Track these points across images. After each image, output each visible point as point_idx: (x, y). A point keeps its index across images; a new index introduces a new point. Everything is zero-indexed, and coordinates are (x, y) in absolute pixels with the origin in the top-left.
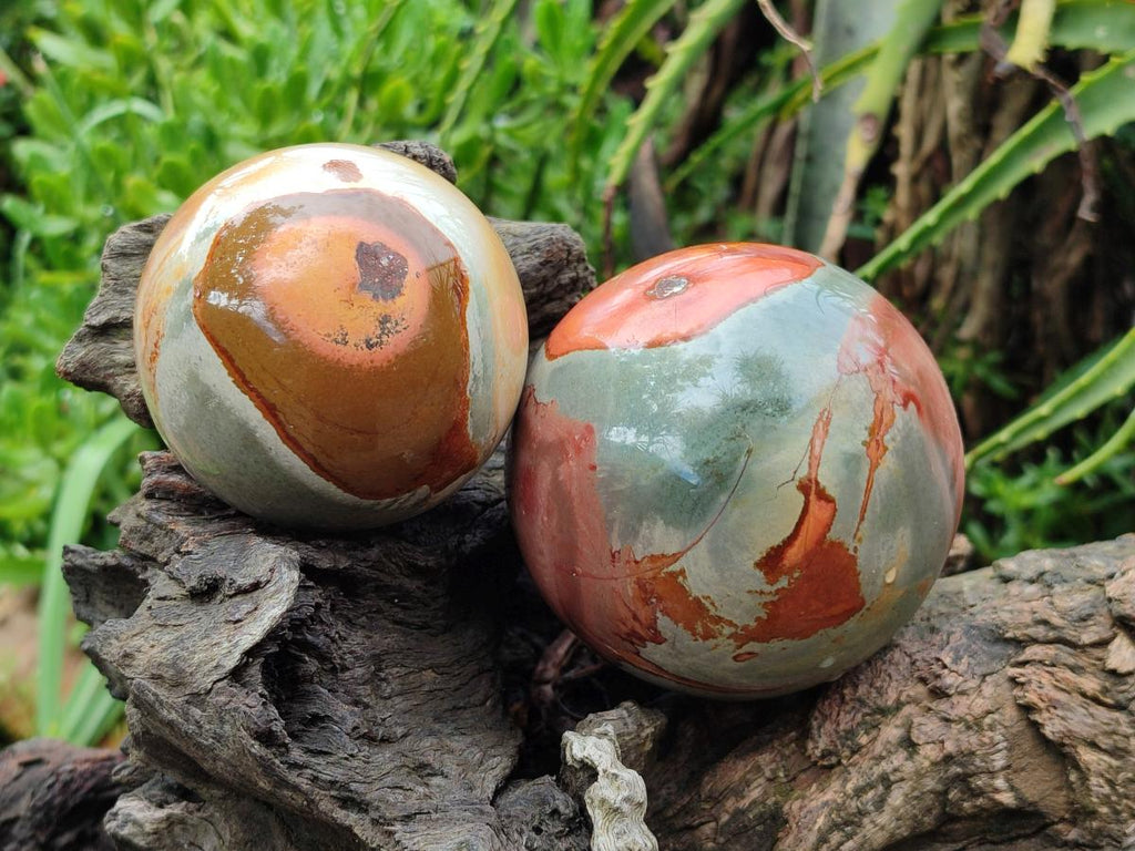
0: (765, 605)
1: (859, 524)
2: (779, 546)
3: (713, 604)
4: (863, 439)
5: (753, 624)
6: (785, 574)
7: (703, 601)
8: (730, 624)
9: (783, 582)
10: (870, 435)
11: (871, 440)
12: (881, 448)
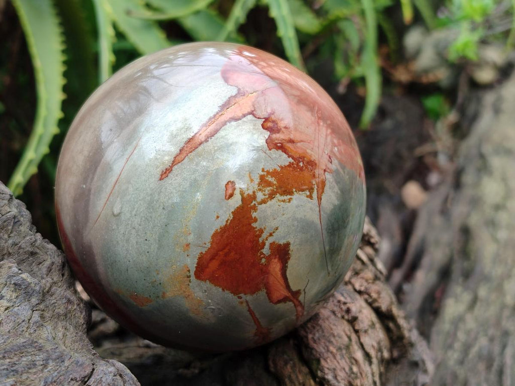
0: (261, 231)
2: (287, 263)
3: (284, 201)
5: (254, 215)
6: (270, 256)
7: (289, 197)
8: (264, 202)
9: (266, 251)
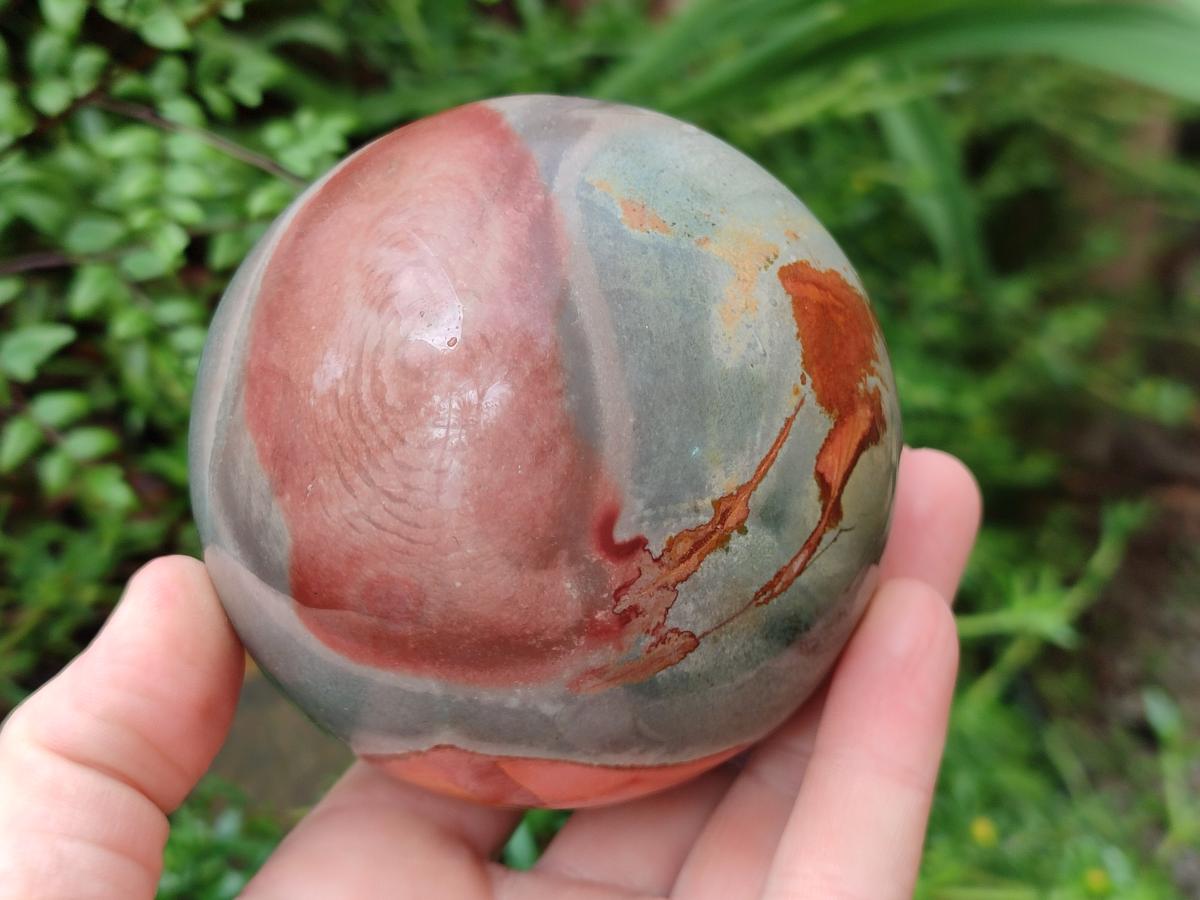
1: (794, 416)
4: (742, 538)
10: (728, 538)
11: (732, 529)
12: (723, 508)
